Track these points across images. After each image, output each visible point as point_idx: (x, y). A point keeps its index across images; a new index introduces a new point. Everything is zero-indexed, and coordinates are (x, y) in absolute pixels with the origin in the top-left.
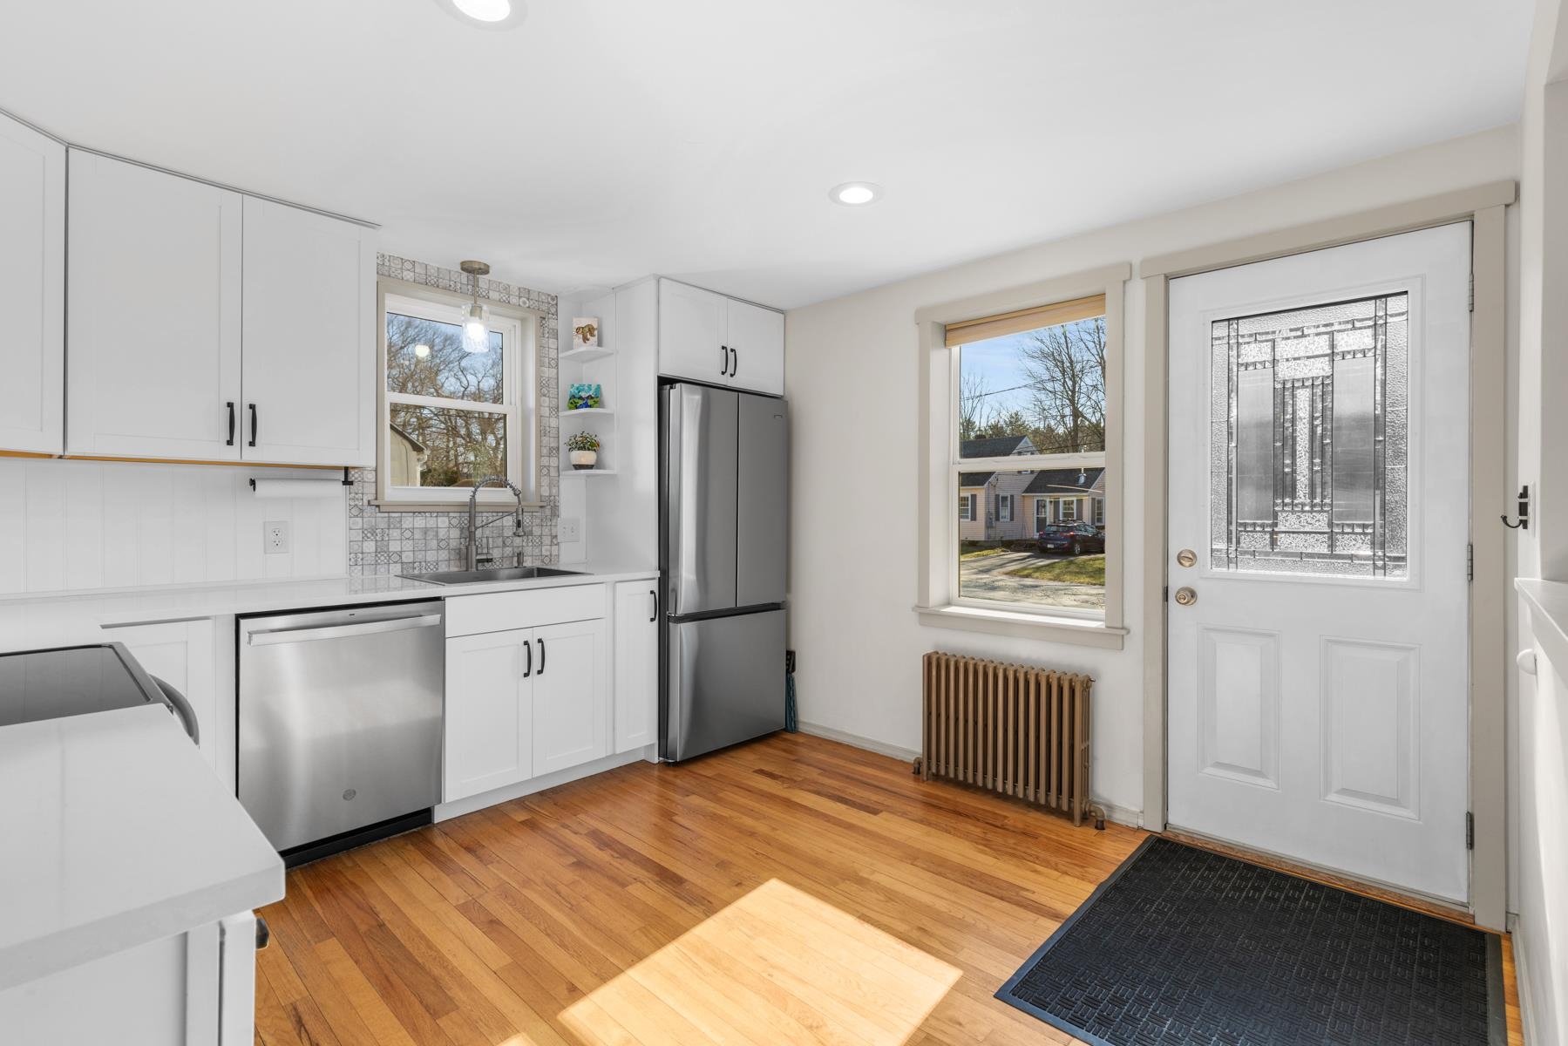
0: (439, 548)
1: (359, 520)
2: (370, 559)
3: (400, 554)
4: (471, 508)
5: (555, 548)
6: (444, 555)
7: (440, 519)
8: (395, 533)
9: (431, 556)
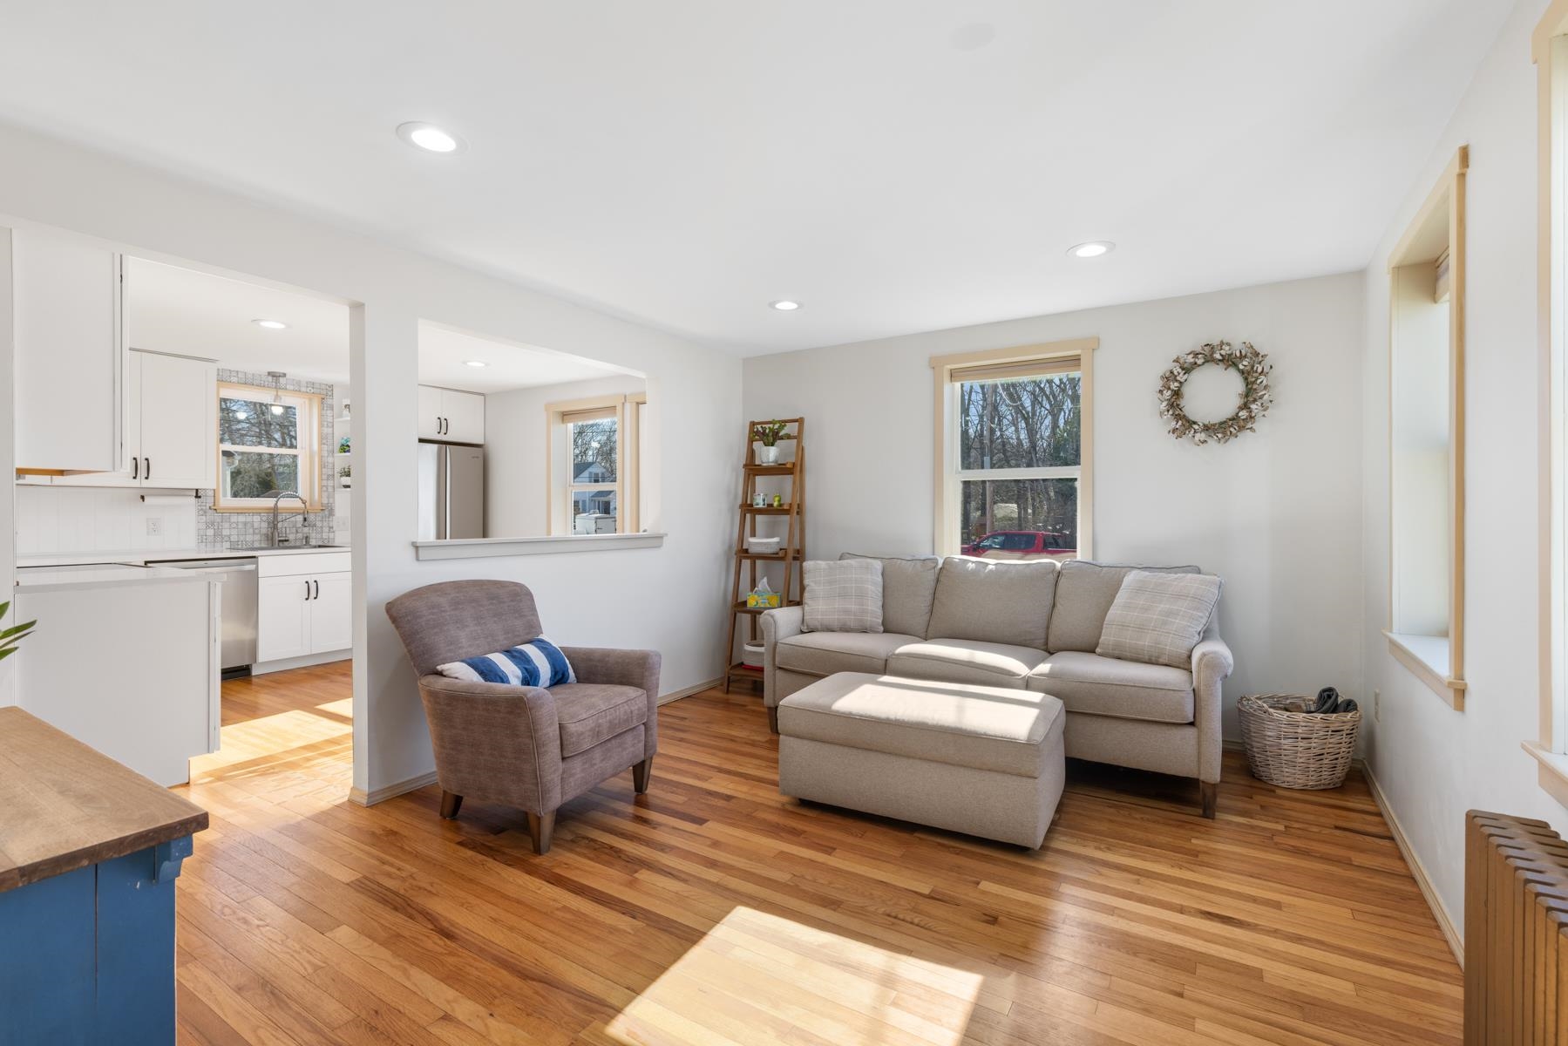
0: (254, 533)
1: (204, 517)
2: (210, 539)
3: (229, 536)
4: (275, 511)
5: (331, 535)
6: (257, 537)
7: (255, 517)
8: (226, 525)
9: (249, 538)
